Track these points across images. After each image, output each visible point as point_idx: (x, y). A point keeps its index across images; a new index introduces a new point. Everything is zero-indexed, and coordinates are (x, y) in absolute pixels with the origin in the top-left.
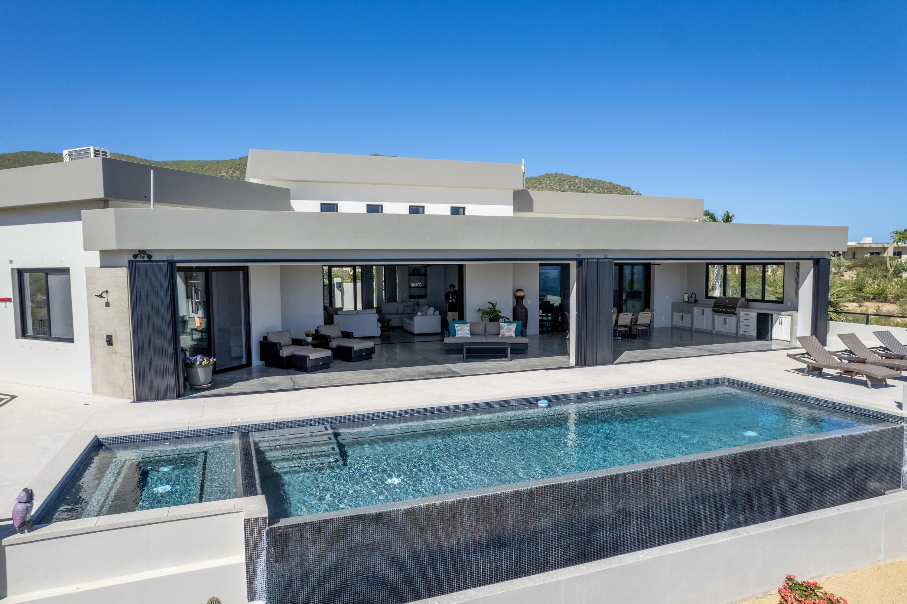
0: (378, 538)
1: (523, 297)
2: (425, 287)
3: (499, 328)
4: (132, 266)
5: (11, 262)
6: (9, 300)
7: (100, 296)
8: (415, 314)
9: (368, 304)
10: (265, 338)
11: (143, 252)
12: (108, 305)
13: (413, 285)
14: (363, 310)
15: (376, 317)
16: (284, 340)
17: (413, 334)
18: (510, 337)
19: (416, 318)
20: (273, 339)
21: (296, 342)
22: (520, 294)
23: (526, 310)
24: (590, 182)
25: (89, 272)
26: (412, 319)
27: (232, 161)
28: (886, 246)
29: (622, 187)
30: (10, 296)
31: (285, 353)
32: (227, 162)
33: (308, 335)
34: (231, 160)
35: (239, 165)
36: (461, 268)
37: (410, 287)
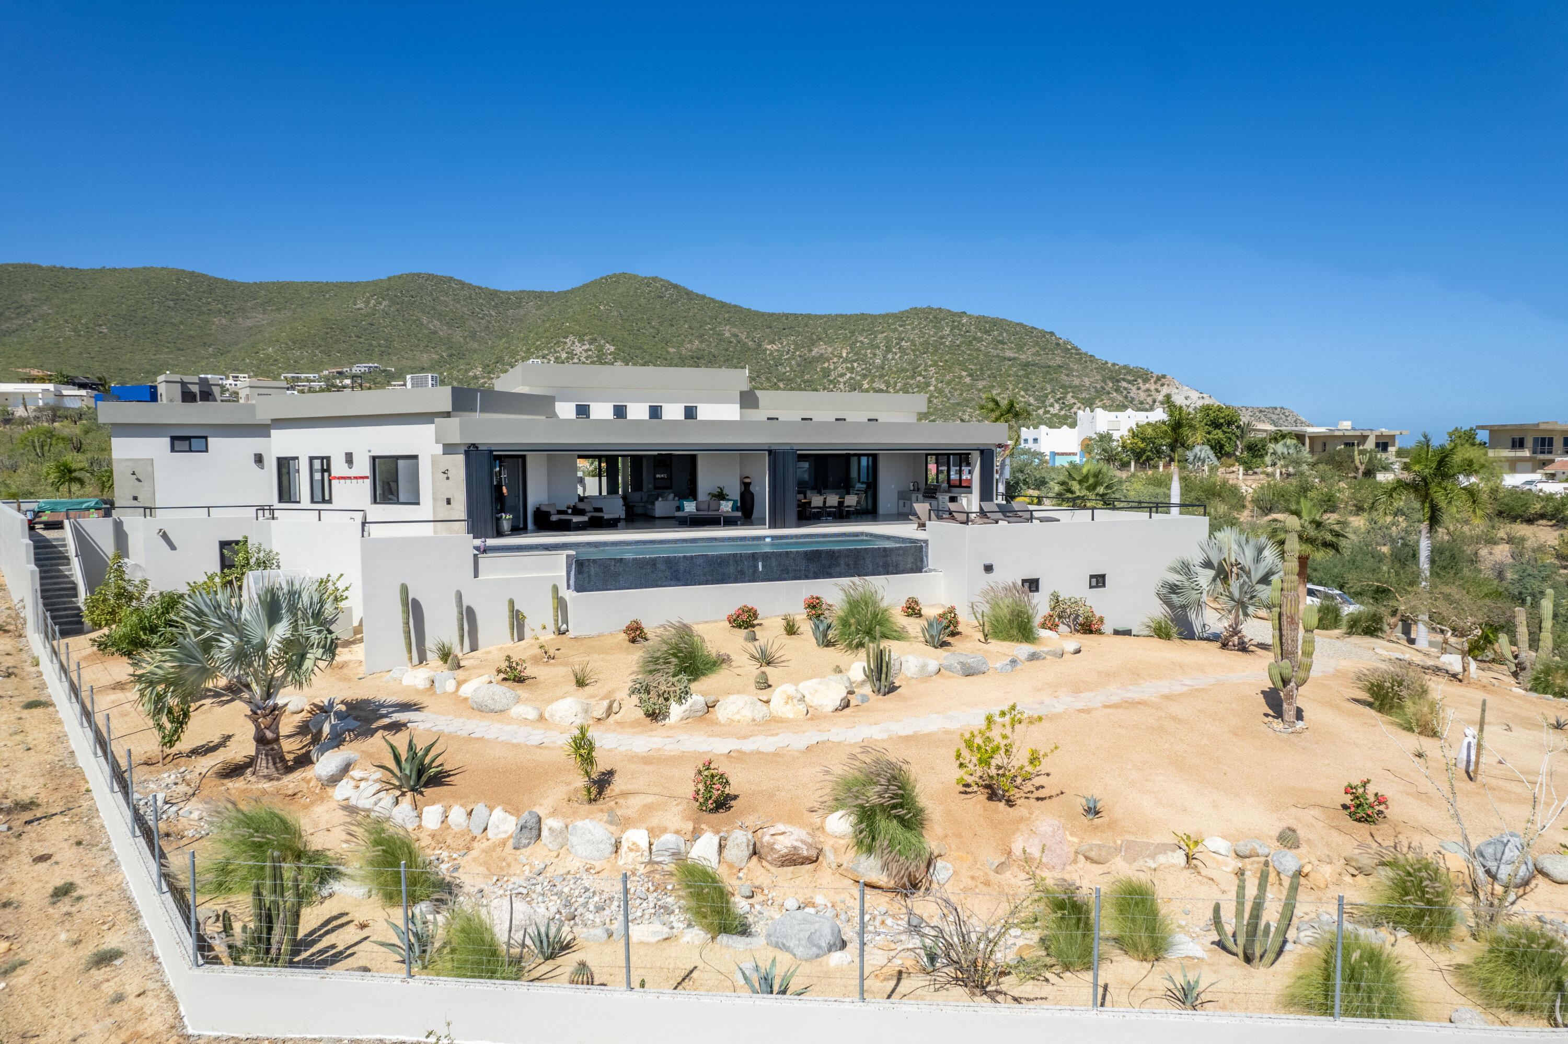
0: (621, 569)
1: (750, 484)
2: (670, 478)
3: (719, 505)
4: (467, 453)
5: (370, 451)
6: (367, 477)
7: (444, 473)
8: (657, 499)
9: (612, 489)
10: (538, 509)
11: (474, 444)
12: (448, 478)
13: (658, 476)
14: (610, 496)
15: (621, 502)
16: (553, 511)
17: (654, 518)
18: (728, 512)
19: (657, 503)
20: (544, 509)
21: (560, 512)
22: (747, 480)
23: (752, 495)
24: (986, 322)
25: (434, 458)
26: (653, 504)
27: (375, 283)
28: (1365, 433)
29: (1041, 331)
30: (368, 475)
31: (554, 518)
32: (367, 284)
33: (568, 508)
34: (373, 282)
35: (388, 290)
36: (693, 458)
37: (655, 478)
